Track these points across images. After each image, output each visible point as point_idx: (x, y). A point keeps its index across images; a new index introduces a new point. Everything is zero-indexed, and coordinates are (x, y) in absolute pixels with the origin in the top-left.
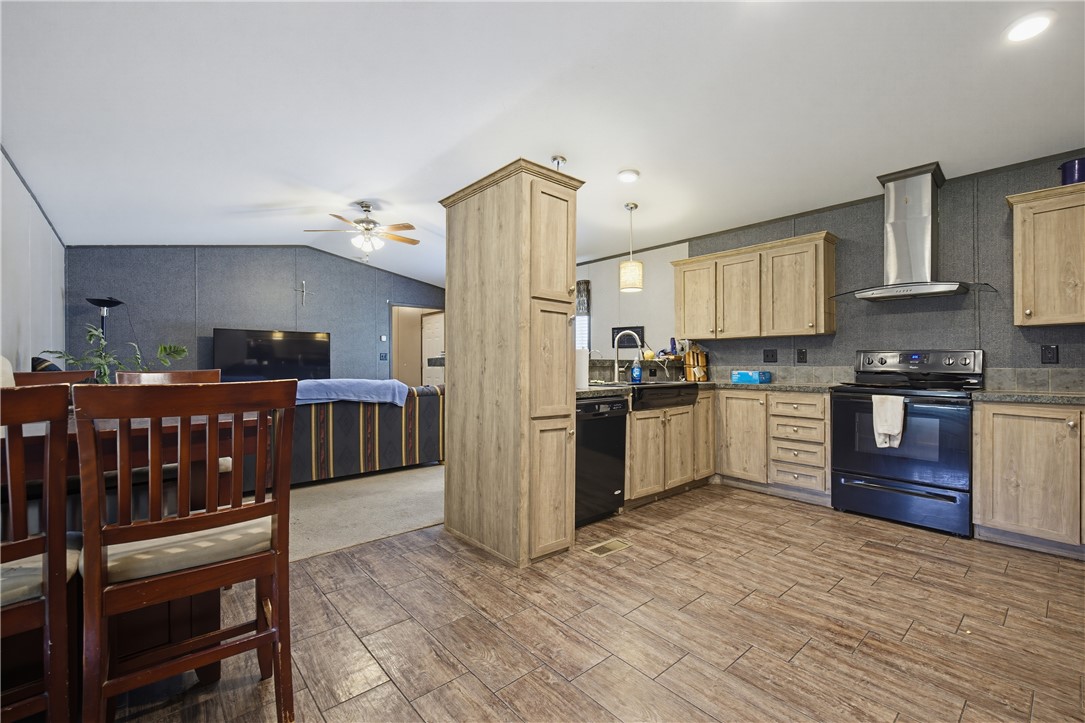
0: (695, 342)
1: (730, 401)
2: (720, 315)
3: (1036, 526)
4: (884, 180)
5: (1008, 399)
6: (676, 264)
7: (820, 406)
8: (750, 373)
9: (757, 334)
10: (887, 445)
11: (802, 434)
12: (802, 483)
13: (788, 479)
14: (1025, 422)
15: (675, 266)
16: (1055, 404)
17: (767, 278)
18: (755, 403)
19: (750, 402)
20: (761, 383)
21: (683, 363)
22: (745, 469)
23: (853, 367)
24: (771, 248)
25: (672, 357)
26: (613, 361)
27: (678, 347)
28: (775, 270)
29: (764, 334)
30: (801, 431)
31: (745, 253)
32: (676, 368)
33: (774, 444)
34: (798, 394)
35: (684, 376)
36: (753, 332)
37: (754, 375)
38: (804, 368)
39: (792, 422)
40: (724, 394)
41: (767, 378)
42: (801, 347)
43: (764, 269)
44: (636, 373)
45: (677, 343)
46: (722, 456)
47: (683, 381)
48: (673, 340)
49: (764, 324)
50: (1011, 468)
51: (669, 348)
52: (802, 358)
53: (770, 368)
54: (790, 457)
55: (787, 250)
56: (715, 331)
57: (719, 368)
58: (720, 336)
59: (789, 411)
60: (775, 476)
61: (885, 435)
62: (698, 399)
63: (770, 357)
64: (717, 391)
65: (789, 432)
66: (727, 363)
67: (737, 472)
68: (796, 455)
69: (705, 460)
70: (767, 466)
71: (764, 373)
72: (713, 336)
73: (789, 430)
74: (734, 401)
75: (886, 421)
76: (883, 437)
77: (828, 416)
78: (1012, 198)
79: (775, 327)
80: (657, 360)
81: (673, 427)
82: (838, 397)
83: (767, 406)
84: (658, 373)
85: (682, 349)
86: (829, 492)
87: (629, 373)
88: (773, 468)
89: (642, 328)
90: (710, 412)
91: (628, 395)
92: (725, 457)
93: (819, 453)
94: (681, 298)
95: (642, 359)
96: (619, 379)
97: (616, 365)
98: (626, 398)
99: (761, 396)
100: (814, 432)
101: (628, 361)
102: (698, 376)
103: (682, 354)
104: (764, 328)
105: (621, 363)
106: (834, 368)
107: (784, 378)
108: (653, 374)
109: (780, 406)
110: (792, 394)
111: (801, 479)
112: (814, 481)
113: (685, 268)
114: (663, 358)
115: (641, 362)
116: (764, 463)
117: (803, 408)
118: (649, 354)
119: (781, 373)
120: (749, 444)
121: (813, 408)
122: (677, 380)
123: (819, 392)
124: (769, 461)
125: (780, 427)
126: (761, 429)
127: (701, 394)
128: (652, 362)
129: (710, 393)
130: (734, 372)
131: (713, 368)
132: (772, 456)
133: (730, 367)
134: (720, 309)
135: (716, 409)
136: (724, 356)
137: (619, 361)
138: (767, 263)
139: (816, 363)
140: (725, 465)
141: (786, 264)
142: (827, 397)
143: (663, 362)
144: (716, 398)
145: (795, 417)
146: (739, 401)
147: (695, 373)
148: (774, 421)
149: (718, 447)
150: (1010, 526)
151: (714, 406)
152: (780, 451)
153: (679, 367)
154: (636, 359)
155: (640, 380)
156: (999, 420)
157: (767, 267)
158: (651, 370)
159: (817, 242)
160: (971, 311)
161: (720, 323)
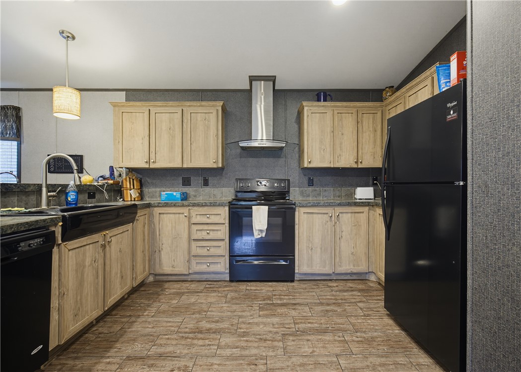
0: (131, 170)
1: (162, 215)
2: (153, 149)
3: (318, 268)
4: (252, 79)
5: (309, 205)
6: (115, 105)
7: (223, 216)
8: (175, 194)
9: (180, 166)
10: (260, 236)
11: (212, 235)
12: (213, 268)
13: (203, 268)
14: (315, 215)
15: (114, 106)
16: (325, 206)
17: (187, 126)
18: (181, 216)
19: (177, 215)
20: (182, 200)
21: (121, 187)
22: (173, 267)
23: (233, 188)
24: (190, 106)
25: (111, 182)
26: (40, 186)
27: (116, 174)
28: (192, 122)
29: (185, 166)
30: (211, 233)
31: (171, 106)
32: (115, 191)
33: (194, 244)
34: (209, 207)
35: (122, 196)
36: (177, 164)
37: (177, 194)
38: (207, 190)
39: (206, 227)
40: (157, 210)
41: (185, 197)
42: (206, 176)
43: (185, 121)
44: (72, 197)
45: (115, 170)
46: (155, 259)
47: (120, 203)
48: (111, 169)
49: (184, 159)
50: (310, 240)
51: (107, 174)
52: (206, 183)
53: (186, 189)
54: (204, 252)
55: (200, 110)
56: (148, 162)
57: (150, 190)
58: (152, 166)
59: (204, 220)
60: (196, 268)
61: (259, 230)
62: (137, 218)
63: (186, 182)
64: (152, 209)
65: (204, 235)
66: (156, 186)
67: (167, 269)
68: (208, 250)
69: (142, 267)
70: (189, 261)
71: (183, 193)
72: (147, 166)
73: (204, 233)
74: (165, 215)
75: (260, 222)
76: (257, 232)
77: (227, 221)
78: (305, 103)
79: (192, 161)
80: (96, 184)
81: (113, 247)
82: (233, 208)
83: (189, 218)
84: (98, 196)
85: (120, 175)
86: (228, 271)
87: (63, 197)
88: (194, 262)
89: (81, 157)
90: (146, 226)
91: (56, 225)
92: (157, 260)
93: (222, 247)
94: (119, 134)
95: (78, 183)
96: (48, 204)
97: (44, 190)
98: (53, 229)
99: (185, 211)
100: (219, 233)
101: (60, 185)
102: (133, 196)
103: (120, 180)
104: (185, 162)
105: (51, 188)
106: (223, 189)
107: (195, 196)
108: (92, 196)
109: (198, 216)
110: (206, 208)
111: (212, 266)
112: (219, 266)
113: (124, 110)
114: (101, 182)
115: (77, 186)
116: (187, 258)
117: (212, 217)
118: (86, 179)
119: (193, 193)
120: (177, 247)
121: (219, 216)
122: (116, 200)
123: (222, 205)
124: (191, 257)
125: (198, 232)
126: (185, 235)
127: (140, 213)
128: (90, 185)
129: (146, 211)
130: (163, 193)
131: (145, 190)
132: (192, 254)
133: (158, 189)
134: (153, 145)
135: (151, 222)
136: (154, 181)
137: (48, 186)
138: (187, 116)
139: (214, 186)
140: (157, 266)
141: (199, 119)
142: (227, 208)
143: (102, 186)
144: (151, 215)
145: (208, 224)
146: (169, 215)
147: (131, 195)
148: (195, 228)
149: (153, 253)
150: (309, 271)
151: (149, 220)
152: (198, 249)
153: (117, 190)
154: (72, 183)
155: (76, 204)
156: (306, 215)
157: (187, 119)
158: (89, 194)
159: (218, 108)
160: (284, 159)
161: (153, 156)
